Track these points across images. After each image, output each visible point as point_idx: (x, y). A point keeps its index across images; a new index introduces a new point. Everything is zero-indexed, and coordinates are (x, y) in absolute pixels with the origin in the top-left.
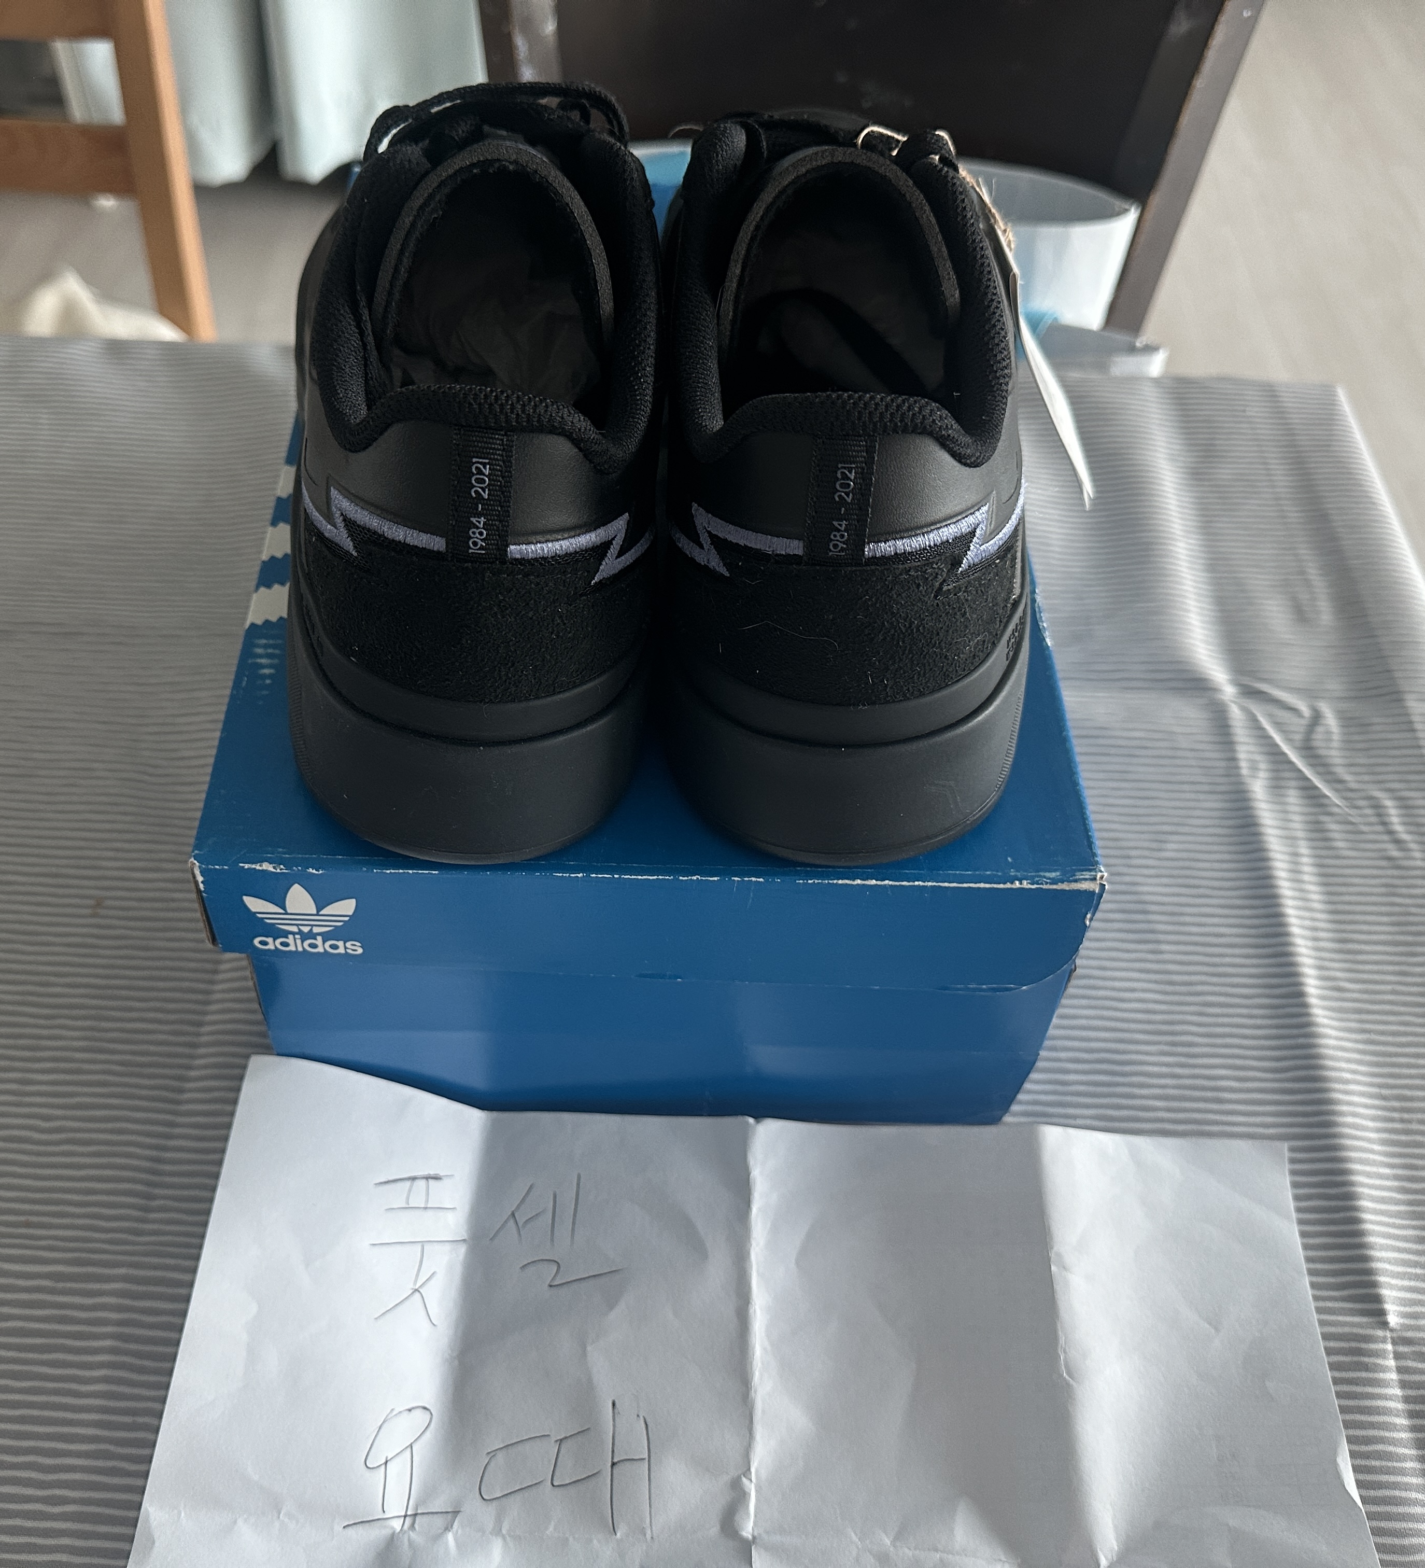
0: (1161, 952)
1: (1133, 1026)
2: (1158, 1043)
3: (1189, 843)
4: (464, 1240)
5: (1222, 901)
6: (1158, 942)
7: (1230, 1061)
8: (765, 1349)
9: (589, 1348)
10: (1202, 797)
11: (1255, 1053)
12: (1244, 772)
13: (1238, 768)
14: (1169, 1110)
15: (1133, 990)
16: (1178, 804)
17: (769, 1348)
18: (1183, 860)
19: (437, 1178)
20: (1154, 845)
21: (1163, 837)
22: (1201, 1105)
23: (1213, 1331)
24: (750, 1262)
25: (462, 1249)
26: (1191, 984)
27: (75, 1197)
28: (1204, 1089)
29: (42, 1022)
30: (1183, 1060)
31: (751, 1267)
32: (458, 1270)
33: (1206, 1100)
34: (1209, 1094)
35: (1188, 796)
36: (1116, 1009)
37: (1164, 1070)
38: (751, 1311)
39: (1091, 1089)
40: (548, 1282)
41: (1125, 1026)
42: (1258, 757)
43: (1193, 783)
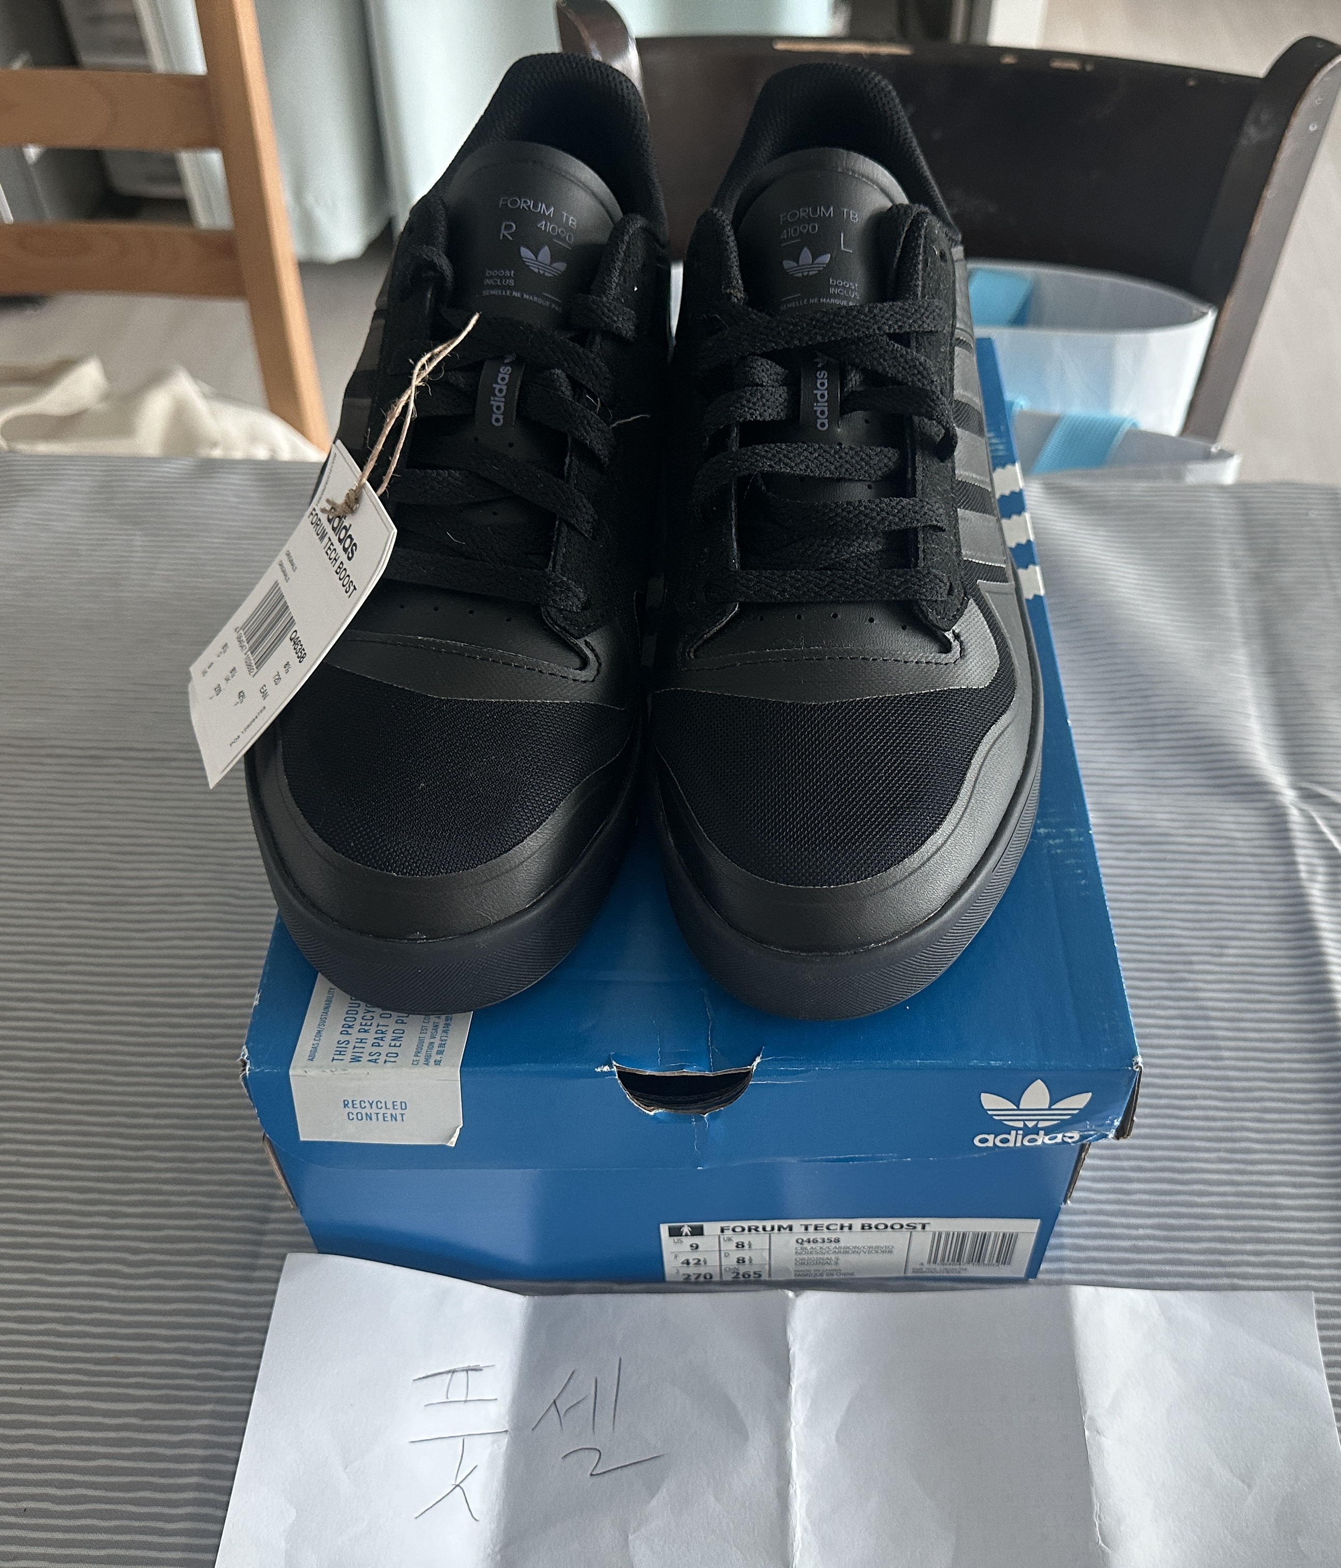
0: (1221, 1058)
1: (1194, 1133)
2: (1219, 1150)
3: (1251, 947)
4: (506, 1431)
5: (1281, 1006)
6: (1219, 1048)
7: (1288, 1167)
8: (806, 1530)
9: (630, 1537)
10: (1262, 901)
11: (1312, 1158)
12: (1303, 875)
13: (1297, 871)
14: (1228, 1217)
15: (1194, 1098)
16: (1239, 909)
17: (809, 1528)
18: (1244, 965)
19: (476, 1369)
20: (1216, 951)
21: (1223, 942)
22: (1260, 1212)
23: (1246, 1487)
24: (790, 1441)
25: (505, 1440)
26: (1250, 1090)
27: (163, 1332)
28: (1262, 1195)
29: (130, 1153)
30: (1242, 1167)
31: (791, 1444)
32: (501, 1462)
33: (1263, 1207)
34: (1268, 1201)
35: (1248, 900)
36: (1177, 1117)
37: (1224, 1177)
38: (792, 1491)
39: (1154, 1198)
40: (590, 1473)
41: (1186, 1133)
42: (1316, 861)
43: (1253, 888)
